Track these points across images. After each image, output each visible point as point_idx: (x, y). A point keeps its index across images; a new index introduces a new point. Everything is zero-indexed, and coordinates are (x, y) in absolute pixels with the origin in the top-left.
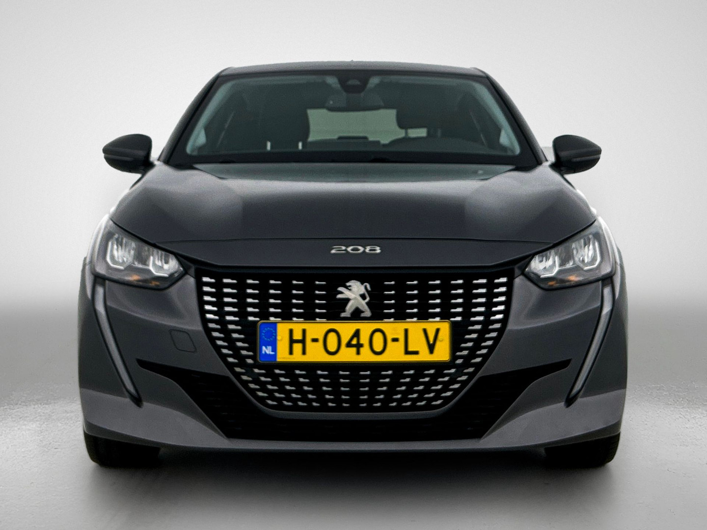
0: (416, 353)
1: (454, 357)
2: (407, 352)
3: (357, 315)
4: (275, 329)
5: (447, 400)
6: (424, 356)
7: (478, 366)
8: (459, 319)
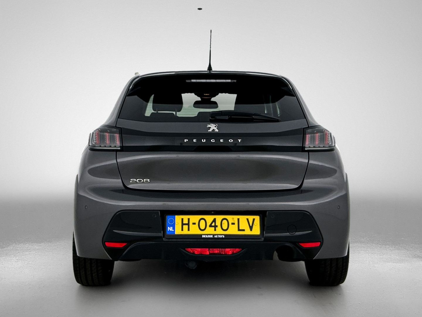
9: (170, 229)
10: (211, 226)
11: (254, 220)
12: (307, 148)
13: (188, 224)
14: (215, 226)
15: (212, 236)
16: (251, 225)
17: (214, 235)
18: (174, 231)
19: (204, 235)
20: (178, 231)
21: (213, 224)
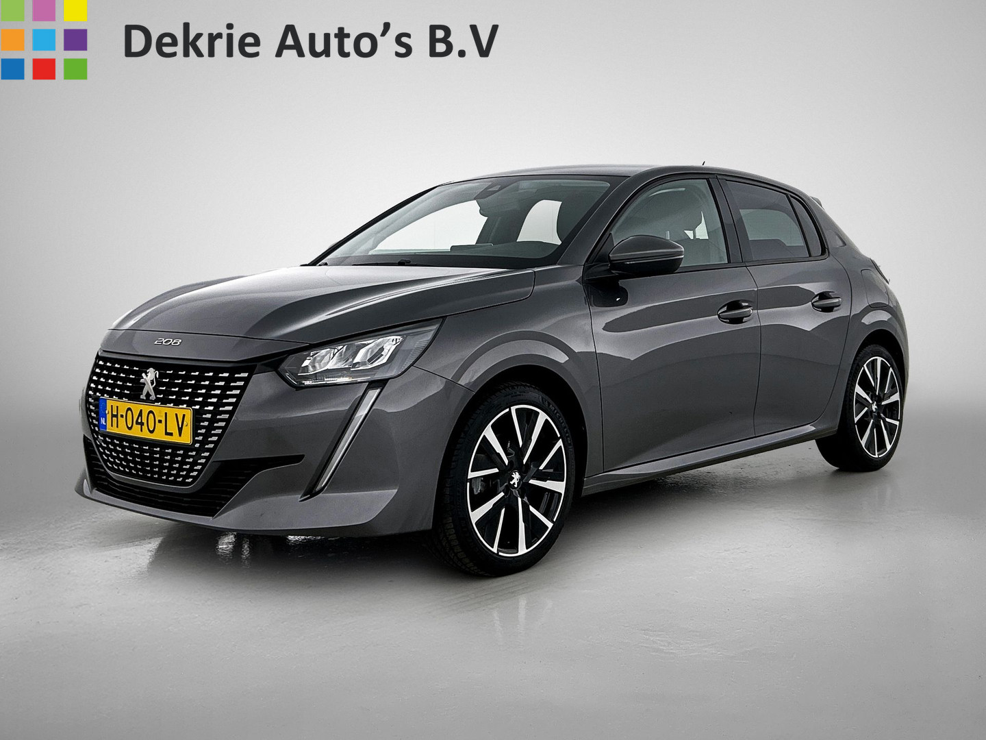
0: (171, 434)
1: (195, 442)
2: (167, 434)
3: (148, 400)
4: (106, 403)
5: (195, 478)
6: (175, 439)
7: (211, 451)
8: (197, 407)
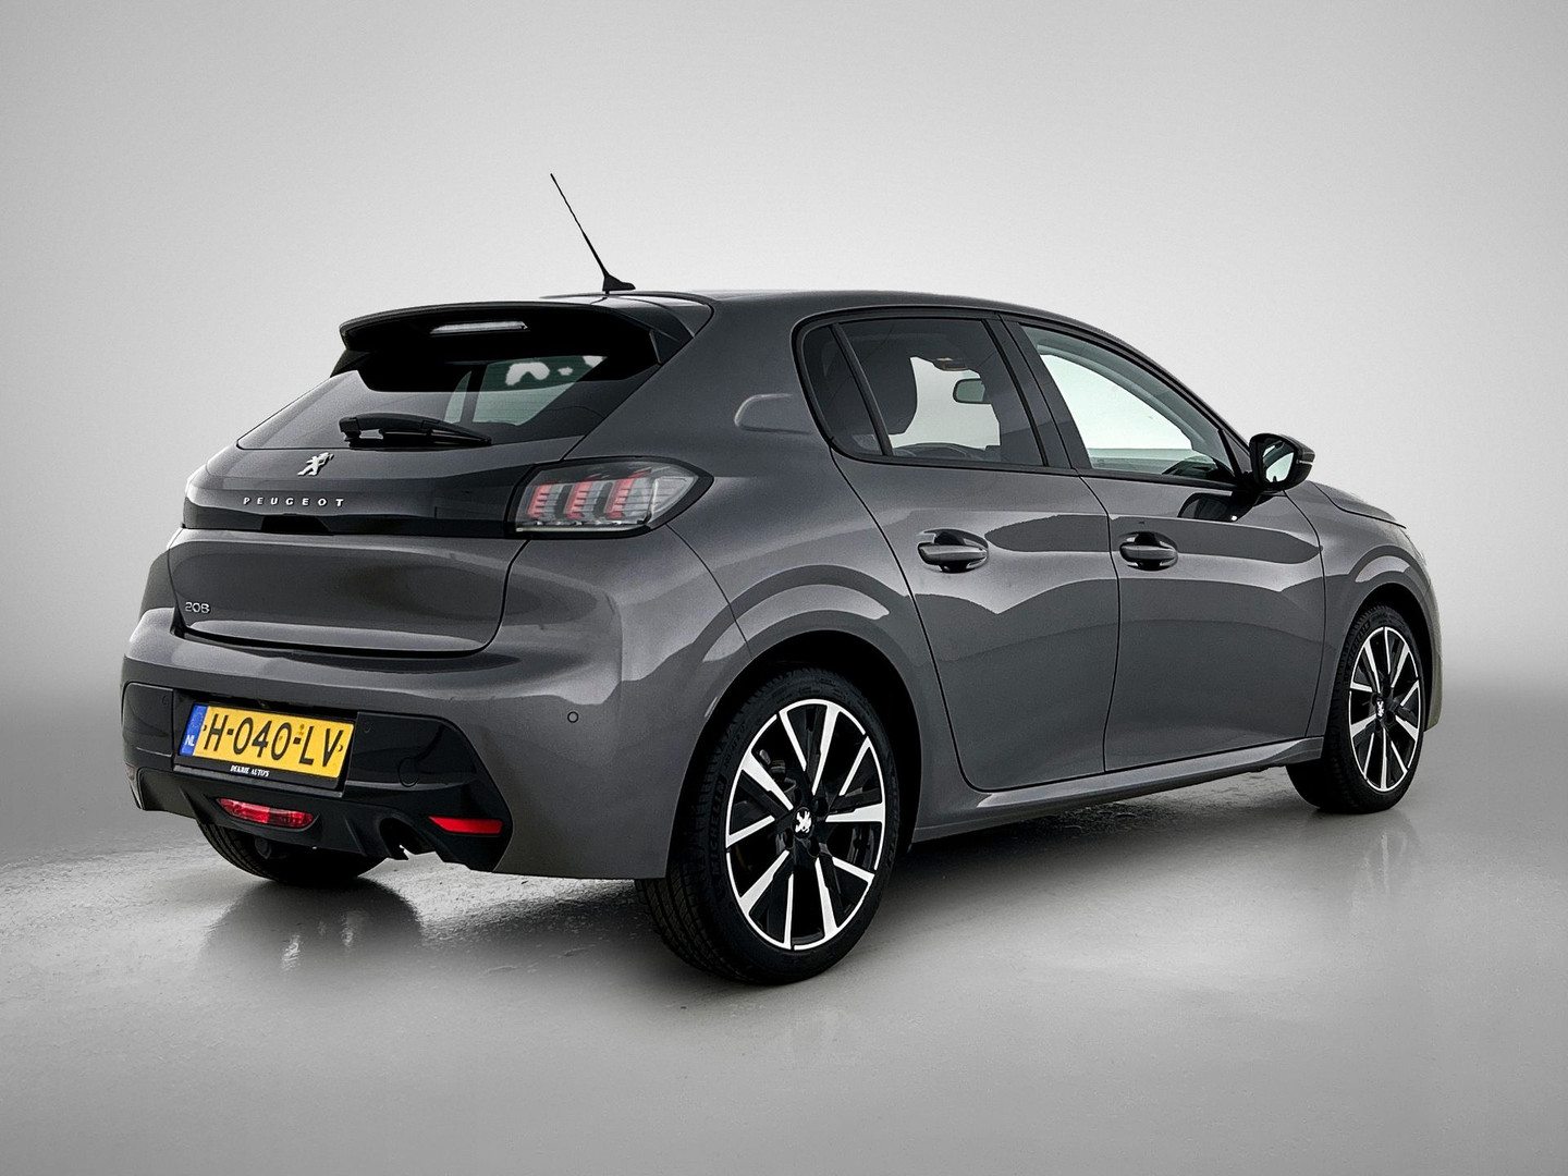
9: (189, 740)
10: (256, 743)
11: (341, 733)
12: (520, 526)
13: (219, 733)
14: (264, 744)
15: (245, 770)
16: (329, 750)
17: (252, 767)
18: (193, 748)
19: (236, 764)
20: (199, 752)
21: (261, 739)
